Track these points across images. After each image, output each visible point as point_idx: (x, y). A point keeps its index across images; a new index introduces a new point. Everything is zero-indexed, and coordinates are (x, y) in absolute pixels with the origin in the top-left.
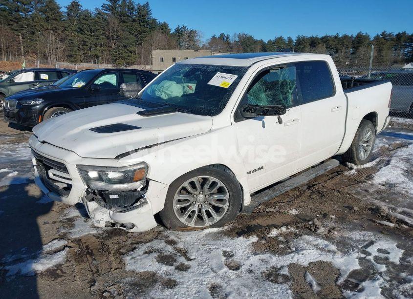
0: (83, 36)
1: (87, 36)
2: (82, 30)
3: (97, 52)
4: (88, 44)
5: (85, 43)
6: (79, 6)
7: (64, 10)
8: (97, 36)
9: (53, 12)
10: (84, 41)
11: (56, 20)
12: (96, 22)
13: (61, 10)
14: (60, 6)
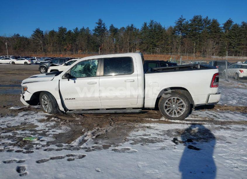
0: (230, 40)
1: (233, 40)
2: (230, 36)
3: (237, 49)
4: (232, 44)
5: (230, 44)
6: (232, 22)
7: (221, 26)
8: (240, 39)
9: (215, 28)
10: (230, 43)
11: (215, 32)
12: (241, 30)
13: (220, 26)
14: (220, 24)
